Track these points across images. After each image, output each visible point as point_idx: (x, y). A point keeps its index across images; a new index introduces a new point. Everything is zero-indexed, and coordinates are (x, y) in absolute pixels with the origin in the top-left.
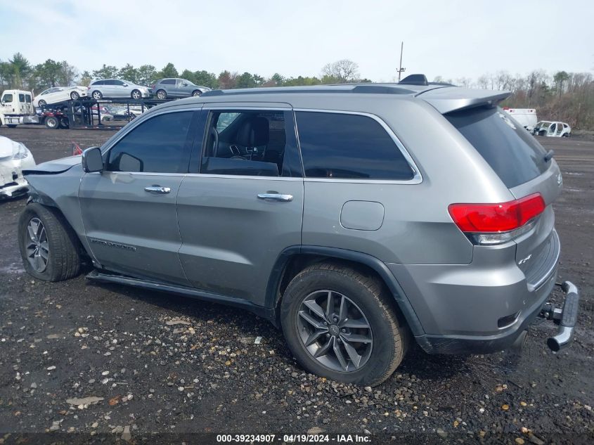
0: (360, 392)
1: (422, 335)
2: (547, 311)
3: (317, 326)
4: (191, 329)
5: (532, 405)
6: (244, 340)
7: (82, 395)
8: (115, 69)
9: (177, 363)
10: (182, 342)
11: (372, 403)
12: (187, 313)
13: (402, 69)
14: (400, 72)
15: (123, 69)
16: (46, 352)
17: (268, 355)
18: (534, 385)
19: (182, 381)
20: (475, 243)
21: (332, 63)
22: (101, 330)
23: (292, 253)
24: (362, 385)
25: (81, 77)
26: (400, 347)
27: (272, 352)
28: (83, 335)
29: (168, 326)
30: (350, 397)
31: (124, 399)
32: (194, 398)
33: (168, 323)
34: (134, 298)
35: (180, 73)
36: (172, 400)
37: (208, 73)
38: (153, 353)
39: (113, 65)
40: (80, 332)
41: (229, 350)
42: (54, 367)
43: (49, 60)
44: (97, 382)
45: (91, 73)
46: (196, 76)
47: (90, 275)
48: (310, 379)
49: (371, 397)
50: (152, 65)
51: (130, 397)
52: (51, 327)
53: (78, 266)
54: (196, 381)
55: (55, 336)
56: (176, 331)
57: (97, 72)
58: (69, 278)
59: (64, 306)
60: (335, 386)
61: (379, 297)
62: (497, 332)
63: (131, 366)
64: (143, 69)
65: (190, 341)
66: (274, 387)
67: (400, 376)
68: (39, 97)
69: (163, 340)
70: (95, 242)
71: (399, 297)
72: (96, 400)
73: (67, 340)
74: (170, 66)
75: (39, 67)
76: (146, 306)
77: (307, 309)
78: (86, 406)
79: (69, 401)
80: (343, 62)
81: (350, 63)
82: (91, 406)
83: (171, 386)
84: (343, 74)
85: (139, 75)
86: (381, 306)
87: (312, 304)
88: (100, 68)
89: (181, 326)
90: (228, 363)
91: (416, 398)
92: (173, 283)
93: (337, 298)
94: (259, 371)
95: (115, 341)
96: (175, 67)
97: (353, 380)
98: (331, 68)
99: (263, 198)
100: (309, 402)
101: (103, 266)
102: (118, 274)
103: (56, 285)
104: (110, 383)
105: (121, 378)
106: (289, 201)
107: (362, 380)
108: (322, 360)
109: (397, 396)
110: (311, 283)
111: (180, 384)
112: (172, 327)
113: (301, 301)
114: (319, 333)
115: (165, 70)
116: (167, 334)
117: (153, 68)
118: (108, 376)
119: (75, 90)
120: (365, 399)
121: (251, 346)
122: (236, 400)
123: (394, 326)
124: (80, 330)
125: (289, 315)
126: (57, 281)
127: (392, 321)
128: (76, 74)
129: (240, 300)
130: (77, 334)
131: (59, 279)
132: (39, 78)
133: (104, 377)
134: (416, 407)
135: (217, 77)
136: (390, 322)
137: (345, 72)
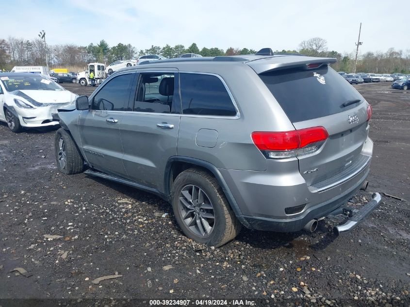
0: (207, 249)
1: (241, 215)
2: (348, 211)
3: (189, 206)
4: (130, 205)
5: (319, 270)
6: (157, 214)
7: (53, 234)
8: (159, 48)
9: (112, 223)
10: (121, 212)
11: (212, 256)
12: (133, 197)
13: (360, 43)
14: (358, 45)
15: (164, 48)
16: (46, 210)
17: (167, 224)
18: (329, 259)
19: (109, 233)
20: (268, 157)
21: (307, 40)
22: (80, 202)
23: (173, 160)
24: (210, 245)
25: (139, 54)
26: (231, 223)
27: (170, 223)
28: (69, 204)
29: (118, 203)
30: (200, 251)
31: (73, 238)
32: (111, 242)
33: (119, 201)
34: (107, 186)
35: (200, 50)
36: (98, 242)
37: (219, 49)
38: (102, 216)
39: (158, 46)
40: (68, 202)
41: (145, 219)
42: (46, 218)
43: (120, 44)
44: (64, 228)
45: (144, 52)
46: (211, 51)
47: (87, 172)
48: (183, 239)
49: (212, 253)
50: (182, 45)
51: (76, 237)
52: (55, 198)
53: (82, 166)
54: (117, 233)
55: (55, 203)
56: (121, 206)
57: (148, 50)
58: (77, 173)
59: (67, 187)
60: (194, 244)
61: (217, 190)
62: (286, 218)
63: (86, 222)
64: (177, 47)
65: (126, 212)
66: (159, 241)
67: (238, 243)
68: (109, 67)
69: (111, 210)
70: (87, 152)
71: (225, 190)
72: (59, 237)
73: (60, 205)
74: (194, 45)
75: (114, 48)
76: (112, 191)
77: (183, 196)
78: (52, 239)
79: (44, 236)
80: (315, 40)
81: (320, 40)
82: (54, 239)
83: (102, 234)
84: (314, 47)
85: (174, 52)
86: (218, 195)
87: (186, 193)
88: (149, 48)
89: (126, 203)
90: (141, 226)
91: (242, 257)
92: (124, 178)
93: (197, 190)
94: (157, 232)
95: (84, 208)
96: (197, 46)
97: (206, 241)
98: (306, 44)
99: (160, 127)
100: (174, 252)
101: (92, 166)
102: (100, 172)
103: (70, 176)
104: (70, 229)
105: (77, 227)
106: (172, 128)
107: (210, 242)
108: (192, 228)
109: (229, 254)
110: (184, 180)
111: (107, 234)
112: (120, 204)
113: (180, 191)
114: (189, 211)
115: (191, 48)
116: (116, 207)
117: (183, 47)
118: (71, 226)
119: (129, 62)
120: (208, 254)
121: (160, 218)
122: (133, 246)
123: (225, 208)
124: (69, 201)
125: (174, 199)
126: (70, 174)
127: (224, 205)
128: (135, 52)
129: (154, 190)
130: (66, 203)
131: (71, 173)
132: (114, 55)
133: (69, 226)
134: (239, 263)
135: (225, 52)
136: (223, 206)
137: (316, 46)
